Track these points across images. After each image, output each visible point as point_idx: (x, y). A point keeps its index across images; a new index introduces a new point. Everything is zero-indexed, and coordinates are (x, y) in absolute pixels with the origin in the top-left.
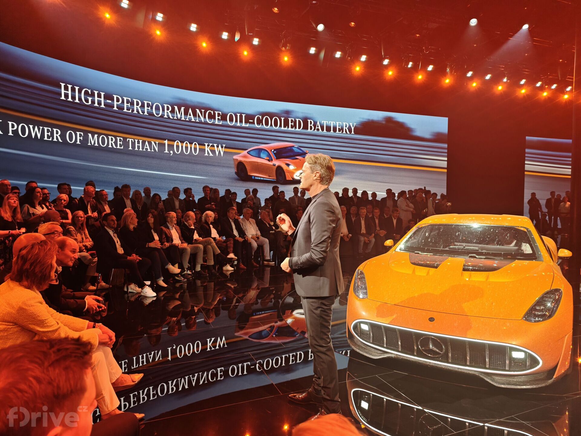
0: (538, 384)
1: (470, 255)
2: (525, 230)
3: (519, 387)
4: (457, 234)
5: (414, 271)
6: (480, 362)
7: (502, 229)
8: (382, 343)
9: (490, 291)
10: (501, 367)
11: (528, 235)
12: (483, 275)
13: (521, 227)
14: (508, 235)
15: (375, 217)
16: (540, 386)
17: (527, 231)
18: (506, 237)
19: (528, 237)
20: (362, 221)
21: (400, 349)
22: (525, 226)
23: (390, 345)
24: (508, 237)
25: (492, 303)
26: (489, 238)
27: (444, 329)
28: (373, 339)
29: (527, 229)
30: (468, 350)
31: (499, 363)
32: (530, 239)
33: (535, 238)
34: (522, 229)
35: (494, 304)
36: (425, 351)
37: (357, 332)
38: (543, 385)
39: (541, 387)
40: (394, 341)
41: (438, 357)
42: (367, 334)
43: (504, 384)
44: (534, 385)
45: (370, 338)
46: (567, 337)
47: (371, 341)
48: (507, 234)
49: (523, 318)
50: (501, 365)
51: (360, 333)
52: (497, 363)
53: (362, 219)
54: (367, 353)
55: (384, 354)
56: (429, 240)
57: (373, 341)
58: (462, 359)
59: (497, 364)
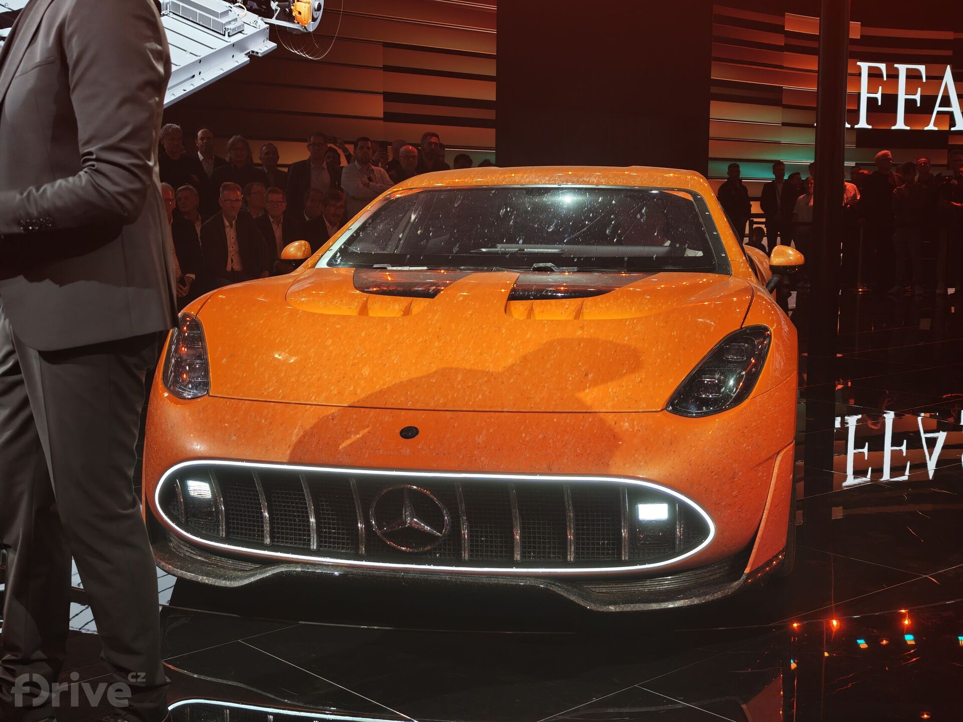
0: (706, 594)
1: (535, 266)
2: (689, 197)
3: (655, 606)
4: (502, 212)
5: (364, 310)
6: (549, 548)
7: (626, 196)
8: (259, 536)
9: (582, 345)
10: (608, 554)
11: (697, 210)
12: (567, 306)
13: (680, 190)
14: (643, 211)
15: (271, 220)
16: (709, 598)
17: (692, 200)
18: (638, 216)
19: (696, 214)
20: (227, 230)
21: (315, 545)
22: (689, 188)
23: (283, 538)
24: (642, 216)
25: (586, 375)
26: (590, 220)
27: (444, 455)
28: (228, 528)
29: (694, 195)
30: (516, 513)
31: (603, 544)
32: (701, 220)
33: (714, 218)
34: (681, 194)
35: (590, 376)
36: (391, 536)
37: (175, 513)
38: (718, 595)
39: (713, 601)
40: (295, 520)
41: (429, 552)
42: (210, 513)
43: (614, 603)
44: (696, 597)
45: (218, 526)
46: (779, 458)
47: (223, 534)
48: (643, 208)
49: (667, 406)
50: (608, 549)
51: (186, 513)
52: (598, 544)
53: (227, 223)
54: (208, 575)
55: (265, 568)
56: (419, 232)
57: (228, 533)
58: (501, 547)
59: (598, 549)
